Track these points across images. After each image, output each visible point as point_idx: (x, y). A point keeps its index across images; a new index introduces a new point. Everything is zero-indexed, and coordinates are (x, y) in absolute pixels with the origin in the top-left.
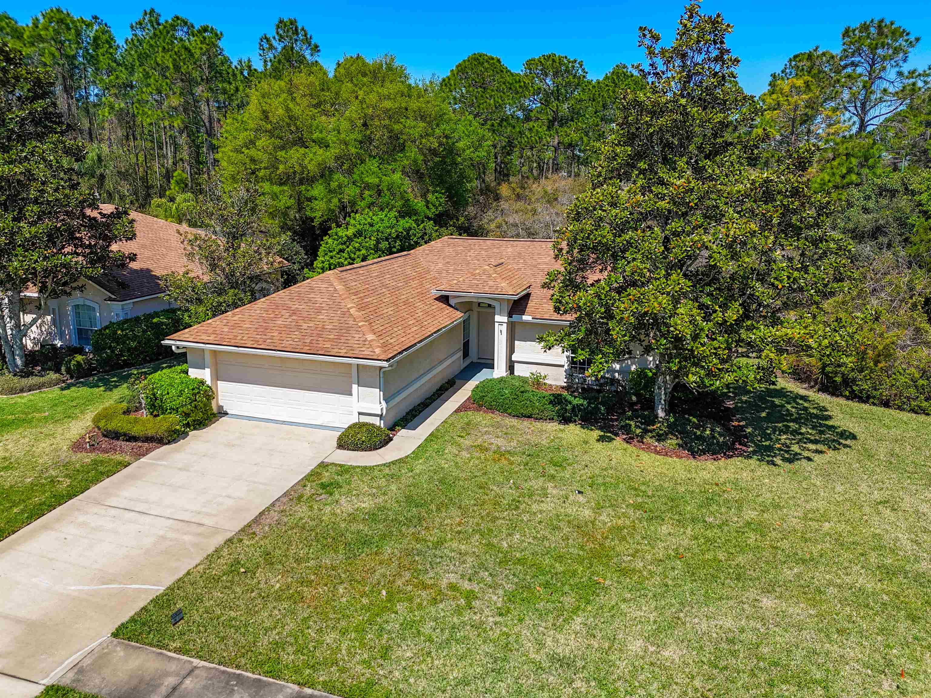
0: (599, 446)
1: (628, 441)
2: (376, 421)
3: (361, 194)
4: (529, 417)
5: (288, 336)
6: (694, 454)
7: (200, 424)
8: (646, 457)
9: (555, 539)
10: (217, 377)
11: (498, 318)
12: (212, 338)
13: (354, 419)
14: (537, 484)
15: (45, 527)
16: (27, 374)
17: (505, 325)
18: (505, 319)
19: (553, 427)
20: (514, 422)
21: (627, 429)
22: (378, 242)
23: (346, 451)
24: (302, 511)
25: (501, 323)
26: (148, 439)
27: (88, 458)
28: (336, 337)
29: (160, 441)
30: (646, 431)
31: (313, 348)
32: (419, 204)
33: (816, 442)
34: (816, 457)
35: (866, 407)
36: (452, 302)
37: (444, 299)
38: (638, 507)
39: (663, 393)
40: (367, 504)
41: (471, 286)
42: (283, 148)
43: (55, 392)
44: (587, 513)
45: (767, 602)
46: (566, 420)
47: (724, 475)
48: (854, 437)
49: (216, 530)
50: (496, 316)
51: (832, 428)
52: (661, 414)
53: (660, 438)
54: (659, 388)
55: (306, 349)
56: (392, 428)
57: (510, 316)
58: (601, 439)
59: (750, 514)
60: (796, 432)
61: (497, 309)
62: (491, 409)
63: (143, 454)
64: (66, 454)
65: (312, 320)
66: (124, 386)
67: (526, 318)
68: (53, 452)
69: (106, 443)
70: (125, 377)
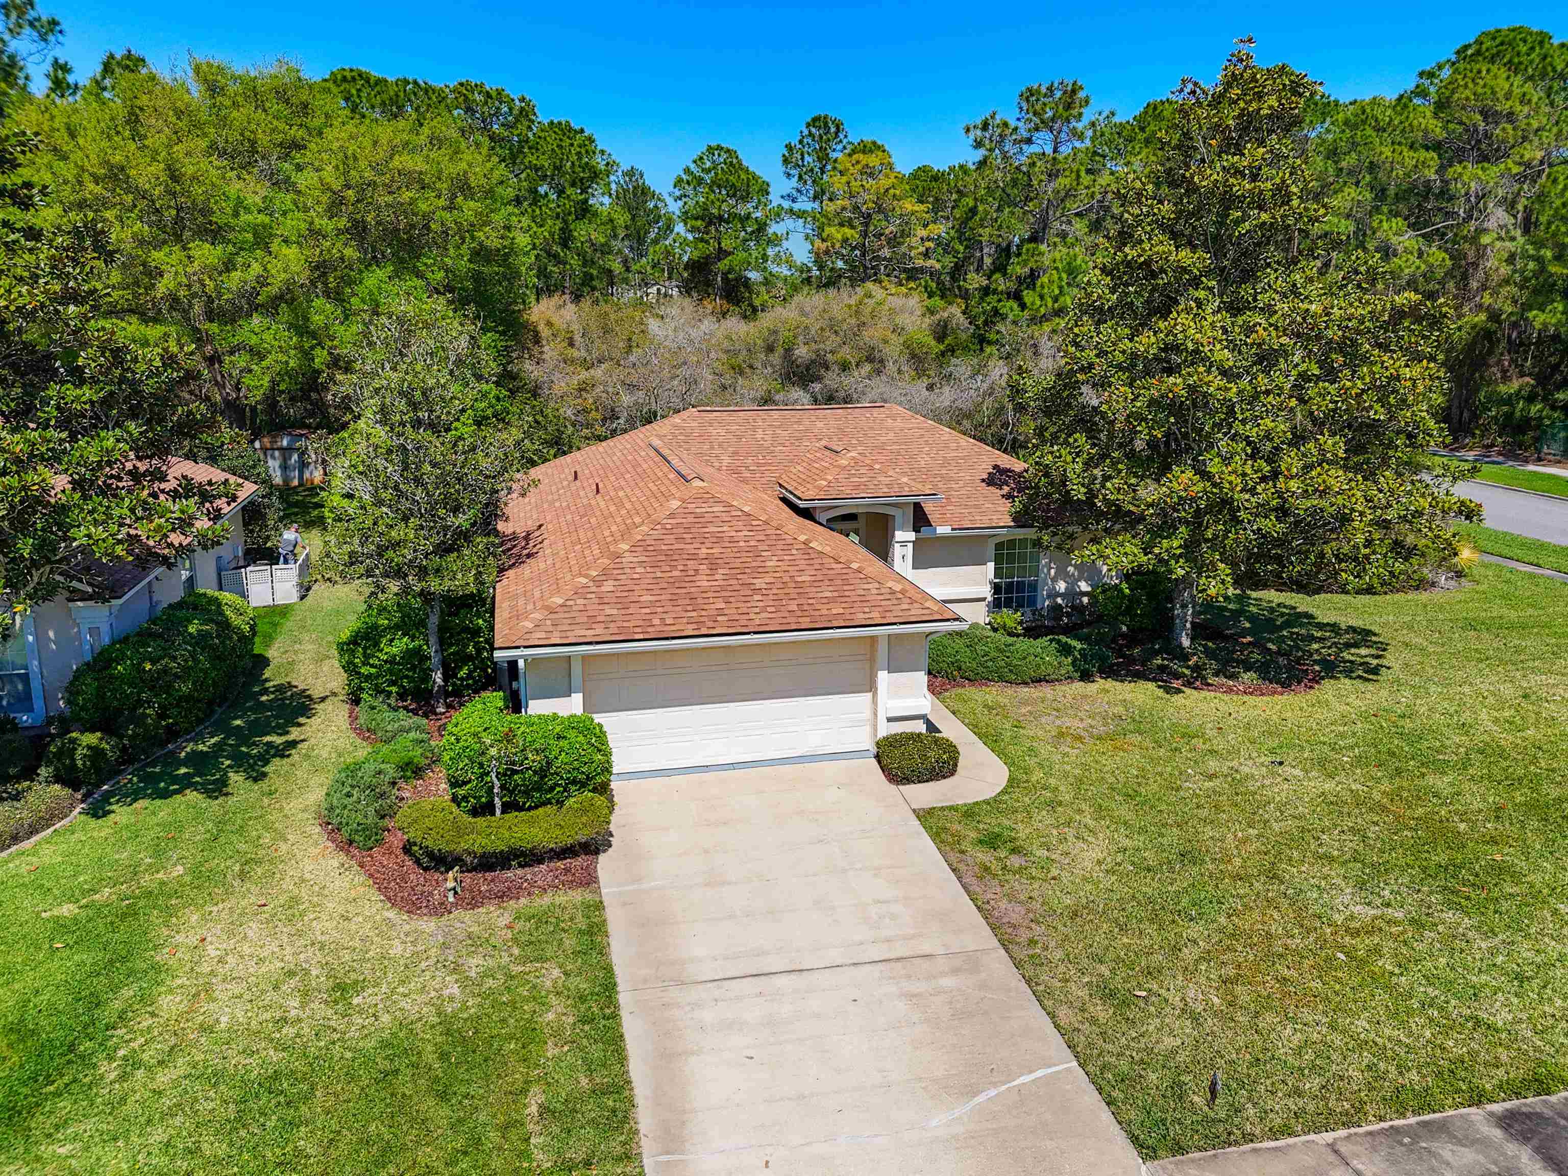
0: (1182, 701)
1: (1196, 686)
4: (1040, 681)
5: (749, 605)
8: (1261, 704)
11: (900, 535)
12: (599, 631)
14: (1217, 765)
17: (910, 545)
18: (912, 536)
21: (1169, 671)
23: (912, 786)
25: (903, 544)
28: (836, 594)
30: (1194, 669)
31: (818, 619)
36: (823, 517)
38: (1364, 763)
39: (1190, 612)
41: (857, 487)
43: (87, 824)
44: (1332, 785)
46: (1086, 677)
50: (897, 533)
52: (1186, 642)
53: (1223, 674)
54: (1184, 606)
55: (805, 622)
57: (916, 530)
58: (1166, 691)
61: (898, 520)
63: (590, 880)
64: (428, 925)
65: (761, 571)
66: (235, 778)
67: (943, 530)
68: (384, 929)
69: (482, 882)
70: (200, 762)
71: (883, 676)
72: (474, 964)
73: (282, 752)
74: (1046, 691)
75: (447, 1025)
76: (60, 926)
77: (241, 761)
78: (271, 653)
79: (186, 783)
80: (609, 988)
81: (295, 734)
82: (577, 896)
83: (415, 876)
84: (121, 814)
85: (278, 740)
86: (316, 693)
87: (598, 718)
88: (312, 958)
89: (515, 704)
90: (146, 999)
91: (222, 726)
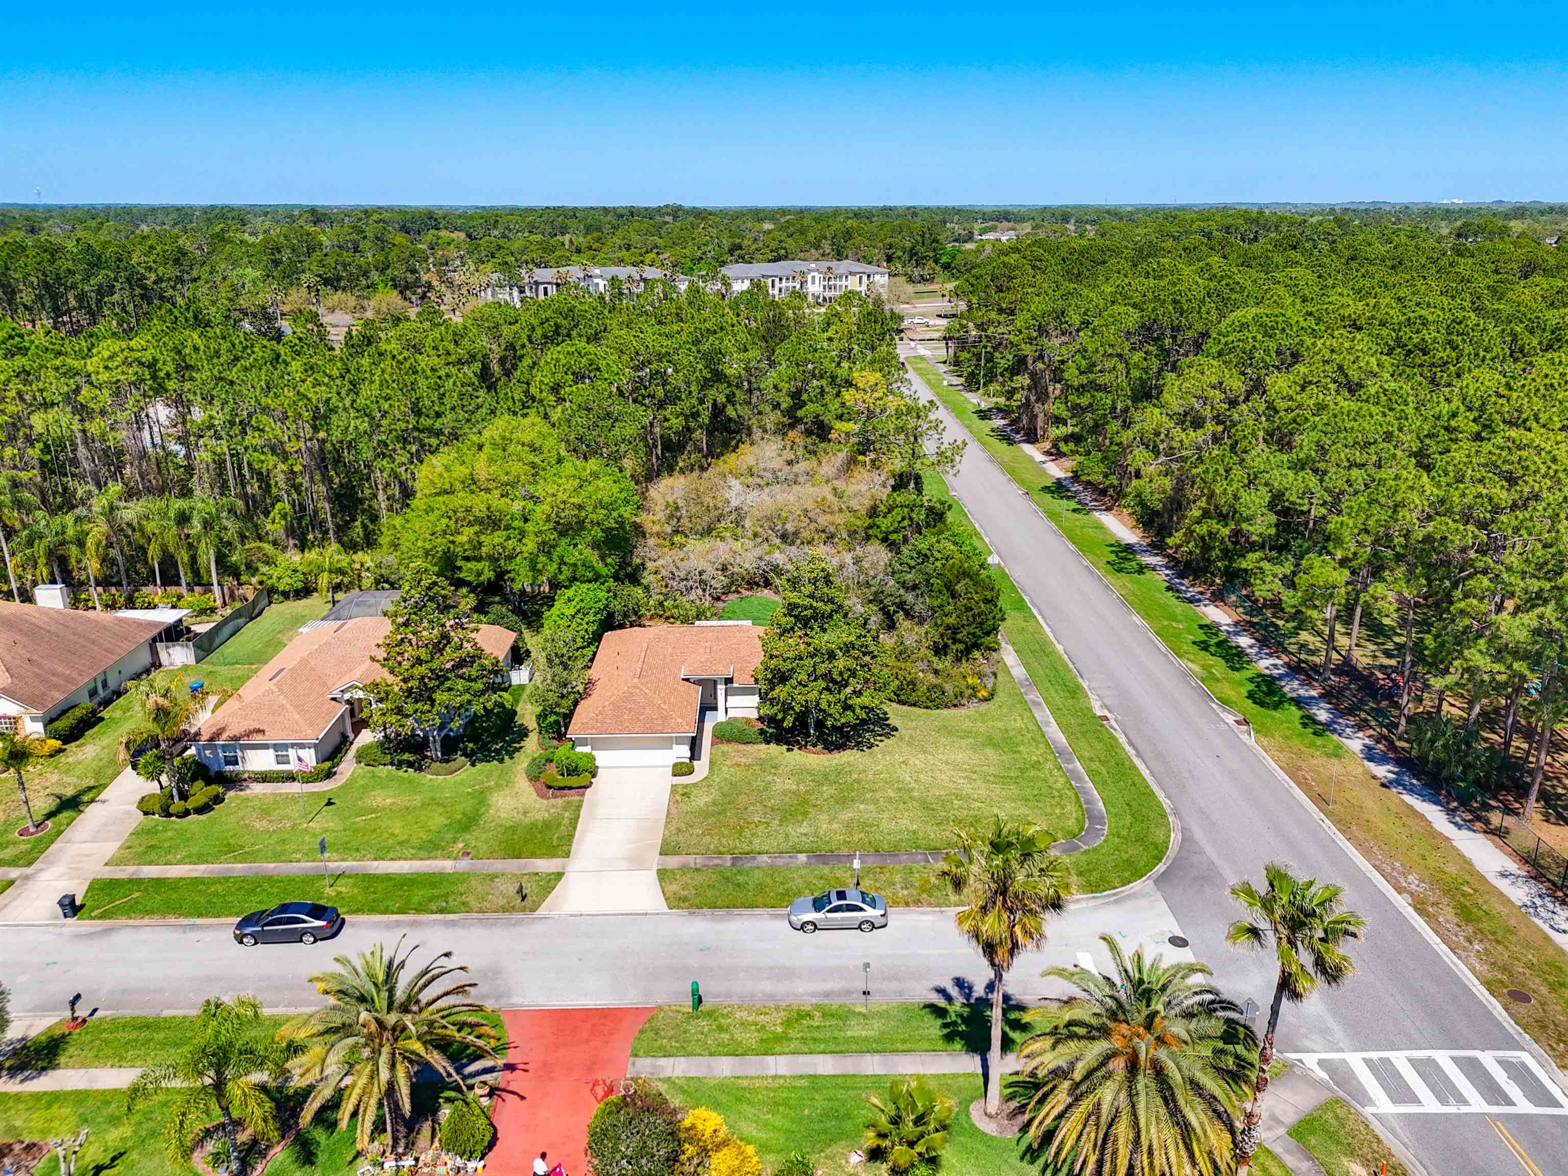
0: (788, 754)
1: (800, 749)
2: (685, 760)
3: (559, 568)
4: (750, 743)
5: (636, 725)
6: (830, 751)
7: (593, 774)
8: (811, 757)
9: (787, 800)
10: (594, 750)
11: (719, 687)
12: (594, 731)
13: (674, 761)
14: (770, 778)
16: (447, 761)
17: (723, 690)
18: (723, 687)
19: (763, 746)
20: (743, 747)
21: (798, 742)
23: (679, 777)
24: (682, 807)
25: (721, 690)
26: (580, 787)
27: (558, 800)
28: (662, 723)
29: (585, 787)
30: (807, 742)
31: (654, 730)
33: (880, 735)
34: (880, 744)
35: (905, 708)
36: (692, 680)
37: (688, 680)
38: (813, 781)
39: (812, 721)
40: (707, 799)
43: (472, 769)
44: (795, 787)
45: (862, 806)
46: (768, 743)
47: (844, 759)
48: (897, 730)
49: (657, 820)
51: (888, 725)
52: (812, 733)
53: (814, 745)
56: (692, 762)
57: (725, 685)
58: (789, 750)
59: (855, 776)
60: (873, 731)
61: (719, 682)
62: (729, 741)
63: (583, 795)
64: (545, 801)
65: (642, 714)
66: (506, 757)
67: (735, 685)
68: (535, 801)
69: (558, 793)
70: (498, 752)
71: (674, 746)
72: (552, 811)
73: (518, 750)
74: (749, 748)
75: (544, 821)
76: (468, 793)
77: (508, 752)
78: (518, 709)
79: (494, 759)
80: (578, 817)
81: (522, 744)
82: (578, 798)
83: (545, 789)
84: (479, 766)
85: (517, 745)
86: (530, 728)
87: (594, 753)
88: (520, 806)
89: (573, 747)
90: (487, 811)
91: (504, 741)
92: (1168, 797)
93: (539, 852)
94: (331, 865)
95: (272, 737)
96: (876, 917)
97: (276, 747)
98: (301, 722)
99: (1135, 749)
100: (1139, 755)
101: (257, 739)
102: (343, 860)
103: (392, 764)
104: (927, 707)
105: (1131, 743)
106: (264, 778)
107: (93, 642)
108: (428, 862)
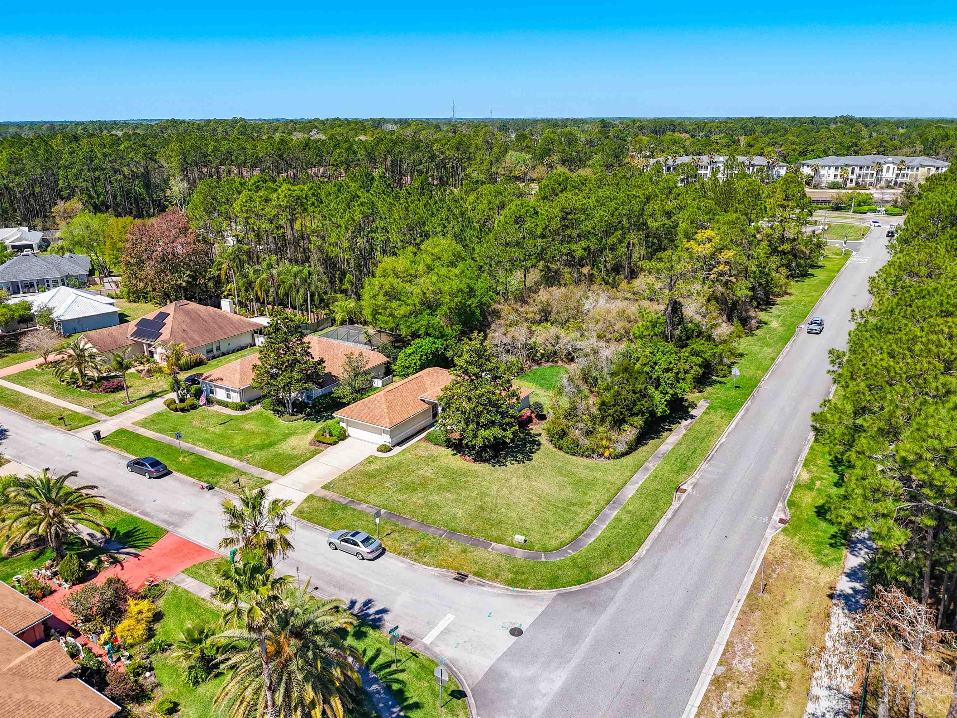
0: (451, 456)
1: (460, 456)
2: (388, 444)
5: (366, 417)
6: (475, 461)
7: (342, 440)
8: (461, 461)
9: (416, 480)
10: (347, 425)
12: (346, 415)
13: (383, 443)
15: (306, 466)
16: (293, 415)
19: (444, 448)
20: (433, 446)
21: (463, 452)
22: (422, 356)
23: (379, 452)
24: (362, 467)
26: (328, 444)
27: (314, 448)
28: (378, 419)
29: (331, 445)
30: (468, 453)
31: (372, 422)
32: (448, 331)
33: (517, 461)
34: (509, 465)
36: (426, 401)
37: (424, 401)
38: (443, 474)
40: (378, 467)
42: (389, 300)
43: (301, 422)
45: (448, 496)
46: (448, 448)
47: (477, 468)
48: (531, 460)
49: (342, 470)
51: (529, 457)
53: (470, 456)
56: (394, 446)
58: (454, 454)
59: (469, 478)
60: (516, 457)
62: (428, 441)
63: (328, 448)
64: (308, 446)
66: (322, 421)
68: (305, 445)
69: (318, 444)
71: (383, 433)
72: (305, 451)
74: (435, 447)
76: (284, 433)
80: (311, 458)
82: (324, 449)
83: (316, 441)
88: (296, 445)
90: (281, 443)
92: (648, 551)
93: (275, 468)
94: (197, 448)
95: (225, 384)
96: (364, 552)
97: (227, 390)
98: (238, 379)
99: (673, 516)
100: (670, 520)
101: (219, 383)
102: (203, 448)
103: (272, 410)
104: (567, 453)
105: (676, 512)
106: (220, 403)
107: (221, 328)
108: (230, 459)
